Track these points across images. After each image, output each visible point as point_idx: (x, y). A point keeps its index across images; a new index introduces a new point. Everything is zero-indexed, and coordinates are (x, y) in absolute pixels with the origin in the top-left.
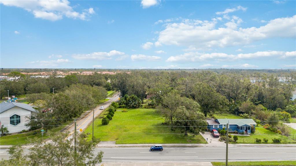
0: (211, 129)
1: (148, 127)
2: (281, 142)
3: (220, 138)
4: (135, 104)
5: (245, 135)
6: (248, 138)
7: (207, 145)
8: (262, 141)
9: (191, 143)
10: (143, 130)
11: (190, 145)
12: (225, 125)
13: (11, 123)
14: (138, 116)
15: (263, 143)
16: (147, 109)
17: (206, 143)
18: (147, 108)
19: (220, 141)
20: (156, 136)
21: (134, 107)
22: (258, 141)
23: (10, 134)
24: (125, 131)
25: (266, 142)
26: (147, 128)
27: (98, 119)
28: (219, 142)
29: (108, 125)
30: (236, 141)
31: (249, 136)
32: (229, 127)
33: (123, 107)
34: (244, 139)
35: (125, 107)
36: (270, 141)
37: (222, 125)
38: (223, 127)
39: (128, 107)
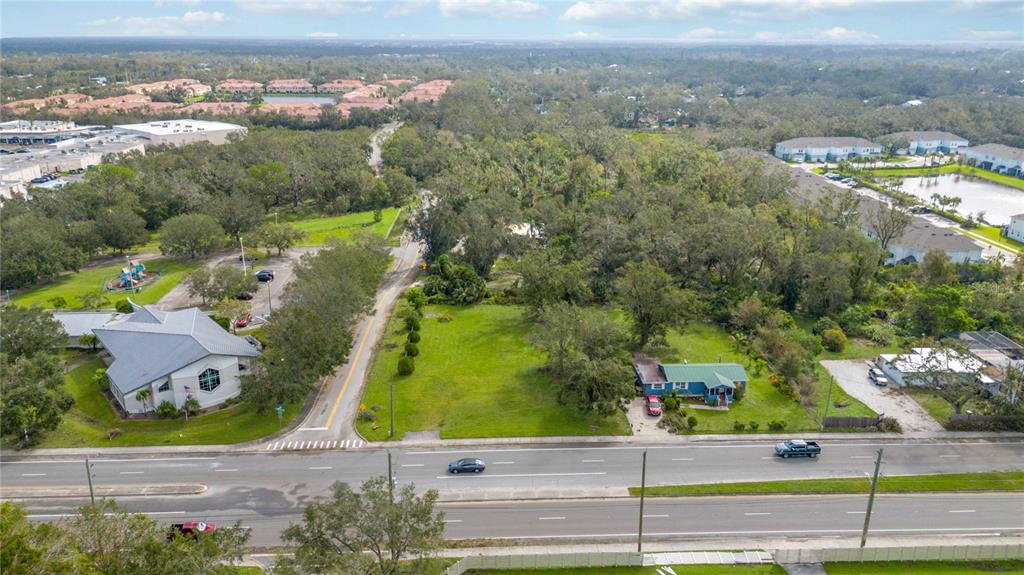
0: (646, 392)
1: (507, 384)
2: (785, 428)
3: (661, 417)
4: (469, 295)
5: (718, 408)
6: (722, 416)
7: (630, 438)
8: (747, 427)
9: (599, 435)
10: (494, 393)
11: (594, 439)
12: (678, 384)
13: (201, 388)
14: (480, 341)
15: (749, 432)
16: (500, 306)
17: (630, 433)
18: (501, 304)
19: (660, 427)
20: (524, 414)
21: (467, 303)
22: (739, 428)
23: (204, 411)
24: (456, 396)
25: (754, 429)
26: (504, 386)
27: (384, 351)
28: (659, 429)
29: (413, 376)
30: (694, 428)
31: (725, 412)
32: (686, 388)
33: (440, 301)
34: (712, 421)
35: (444, 301)
36: (763, 426)
37: (671, 383)
38: (674, 387)
39: (453, 302)
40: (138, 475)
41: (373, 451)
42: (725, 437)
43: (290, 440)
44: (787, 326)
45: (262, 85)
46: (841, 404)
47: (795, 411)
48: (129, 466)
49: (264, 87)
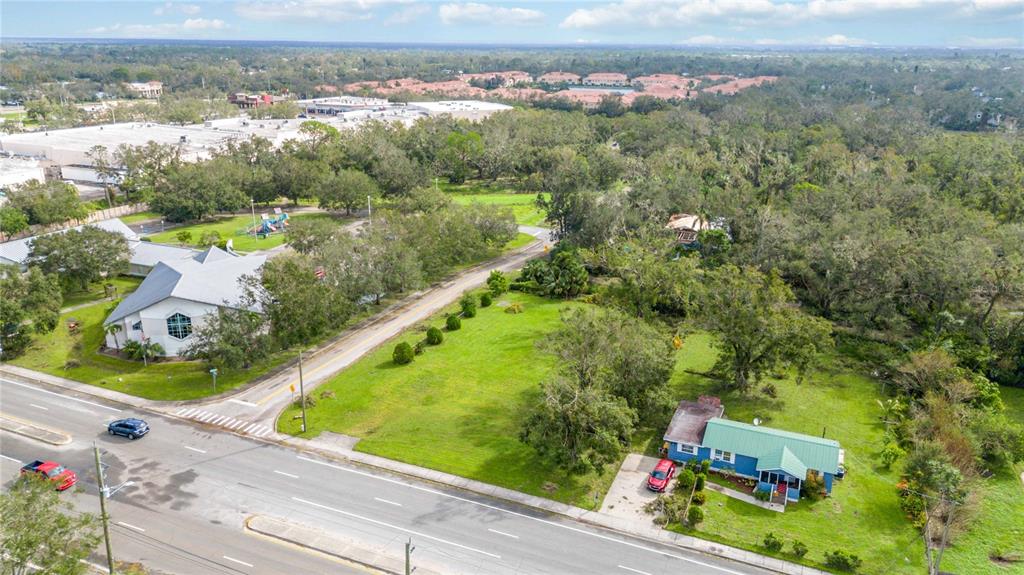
3: (661, 496)
4: (559, 286)
5: (763, 504)
6: (762, 519)
7: (590, 516)
8: (788, 548)
11: (536, 502)
12: (718, 452)
13: (170, 333)
14: (526, 342)
15: (786, 557)
17: (595, 508)
19: (647, 511)
21: (557, 296)
22: (770, 546)
23: (169, 359)
24: (427, 401)
25: (798, 555)
27: (411, 333)
28: (642, 513)
29: (405, 367)
30: (698, 526)
31: (774, 514)
32: (732, 461)
33: (528, 288)
34: (738, 523)
35: (533, 290)
36: (815, 555)
37: (709, 450)
38: (713, 455)
39: (542, 293)
40: (38, 410)
41: (267, 445)
42: (739, 554)
43: (205, 411)
44: (979, 402)
45: (579, 77)
46: (1005, 557)
47: (902, 546)
48: (44, 399)
49: (580, 80)
